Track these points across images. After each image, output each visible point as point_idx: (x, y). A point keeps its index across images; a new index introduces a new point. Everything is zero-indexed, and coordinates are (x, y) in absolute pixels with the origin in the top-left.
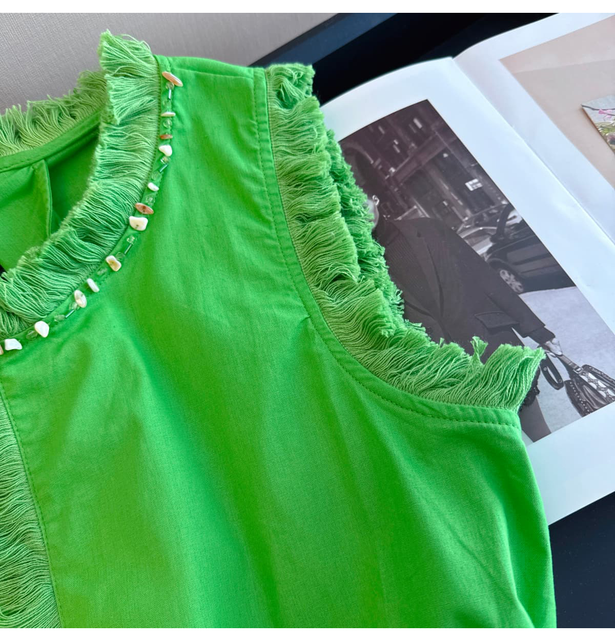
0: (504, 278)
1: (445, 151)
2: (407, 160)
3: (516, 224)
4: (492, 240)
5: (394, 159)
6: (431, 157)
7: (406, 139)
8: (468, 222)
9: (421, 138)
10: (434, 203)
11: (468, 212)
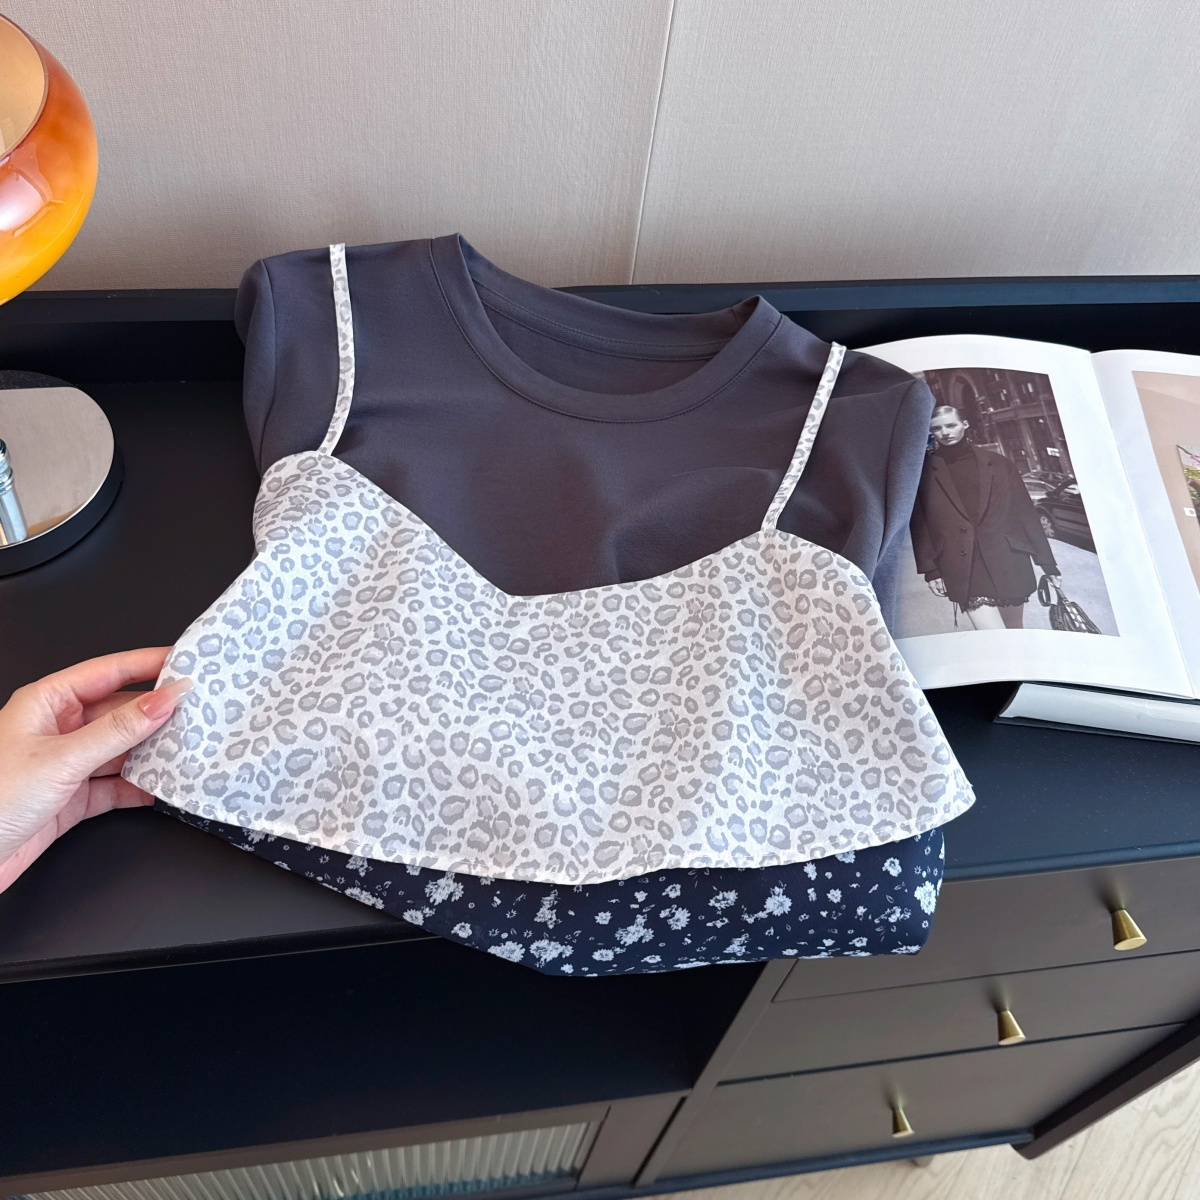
0: (1042, 522)
1: (1041, 418)
2: (1007, 409)
3: (1072, 494)
4: (1047, 494)
5: (995, 401)
6: (1030, 416)
7: (1015, 393)
8: (1035, 474)
9: (1027, 399)
10: (1014, 448)
11: (1039, 467)
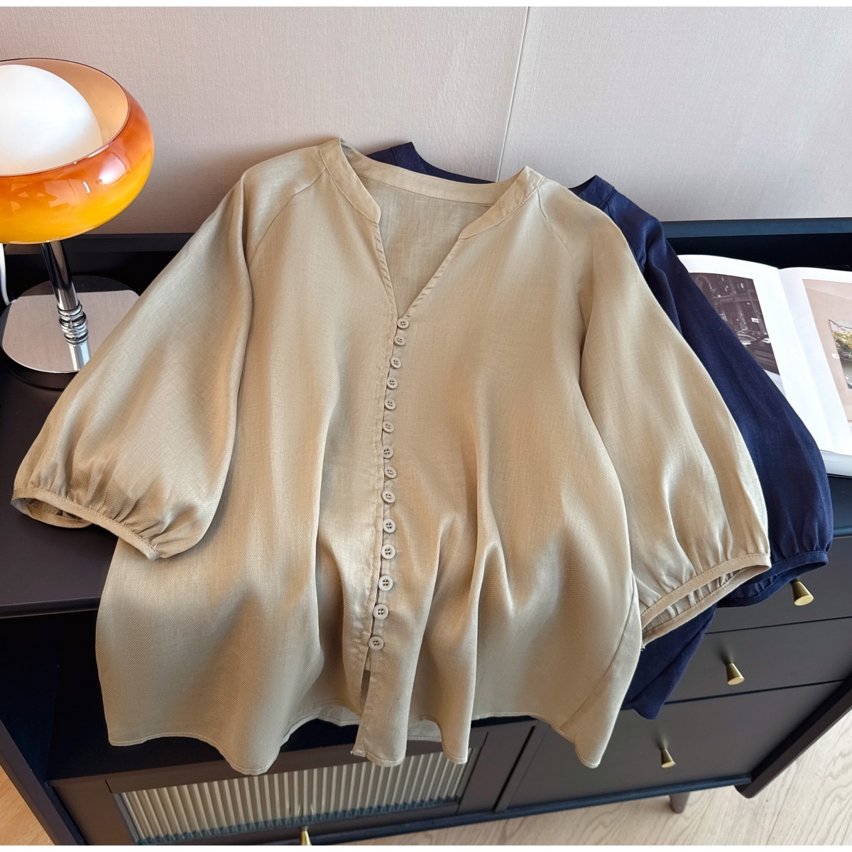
1: (749, 302)
2: (728, 296)
3: (766, 344)
4: (751, 342)
5: (722, 293)
6: (741, 301)
7: (733, 288)
8: (744, 331)
9: (740, 291)
10: (733, 317)
11: (747, 328)
